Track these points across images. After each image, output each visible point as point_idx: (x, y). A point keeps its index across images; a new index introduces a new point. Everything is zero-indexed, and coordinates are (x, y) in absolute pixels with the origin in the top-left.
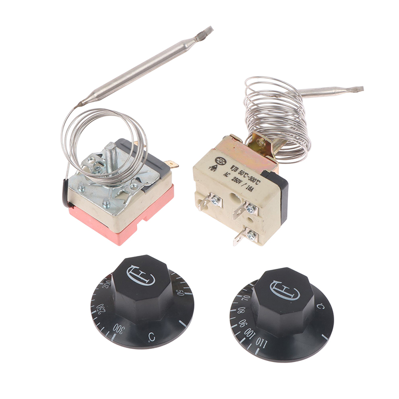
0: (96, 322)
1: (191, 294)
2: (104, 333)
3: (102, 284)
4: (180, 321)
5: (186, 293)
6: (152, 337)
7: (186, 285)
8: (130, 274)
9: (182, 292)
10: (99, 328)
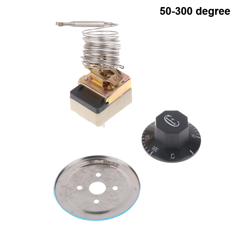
0: (143, 144)
1: (200, 138)
2: (146, 150)
3: (151, 125)
4: (190, 151)
5: (197, 137)
6: (173, 156)
7: (198, 133)
8: (166, 119)
9: (195, 136)
10: (144, 147)
